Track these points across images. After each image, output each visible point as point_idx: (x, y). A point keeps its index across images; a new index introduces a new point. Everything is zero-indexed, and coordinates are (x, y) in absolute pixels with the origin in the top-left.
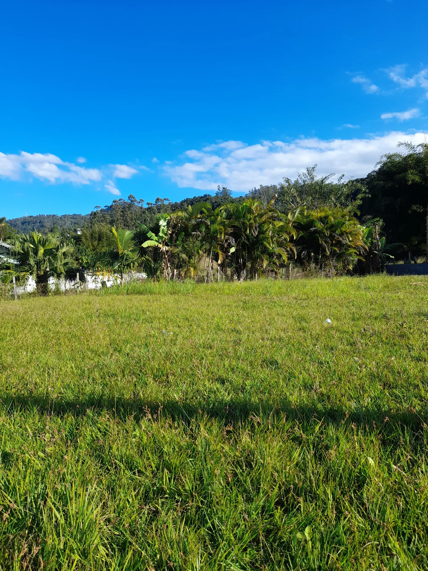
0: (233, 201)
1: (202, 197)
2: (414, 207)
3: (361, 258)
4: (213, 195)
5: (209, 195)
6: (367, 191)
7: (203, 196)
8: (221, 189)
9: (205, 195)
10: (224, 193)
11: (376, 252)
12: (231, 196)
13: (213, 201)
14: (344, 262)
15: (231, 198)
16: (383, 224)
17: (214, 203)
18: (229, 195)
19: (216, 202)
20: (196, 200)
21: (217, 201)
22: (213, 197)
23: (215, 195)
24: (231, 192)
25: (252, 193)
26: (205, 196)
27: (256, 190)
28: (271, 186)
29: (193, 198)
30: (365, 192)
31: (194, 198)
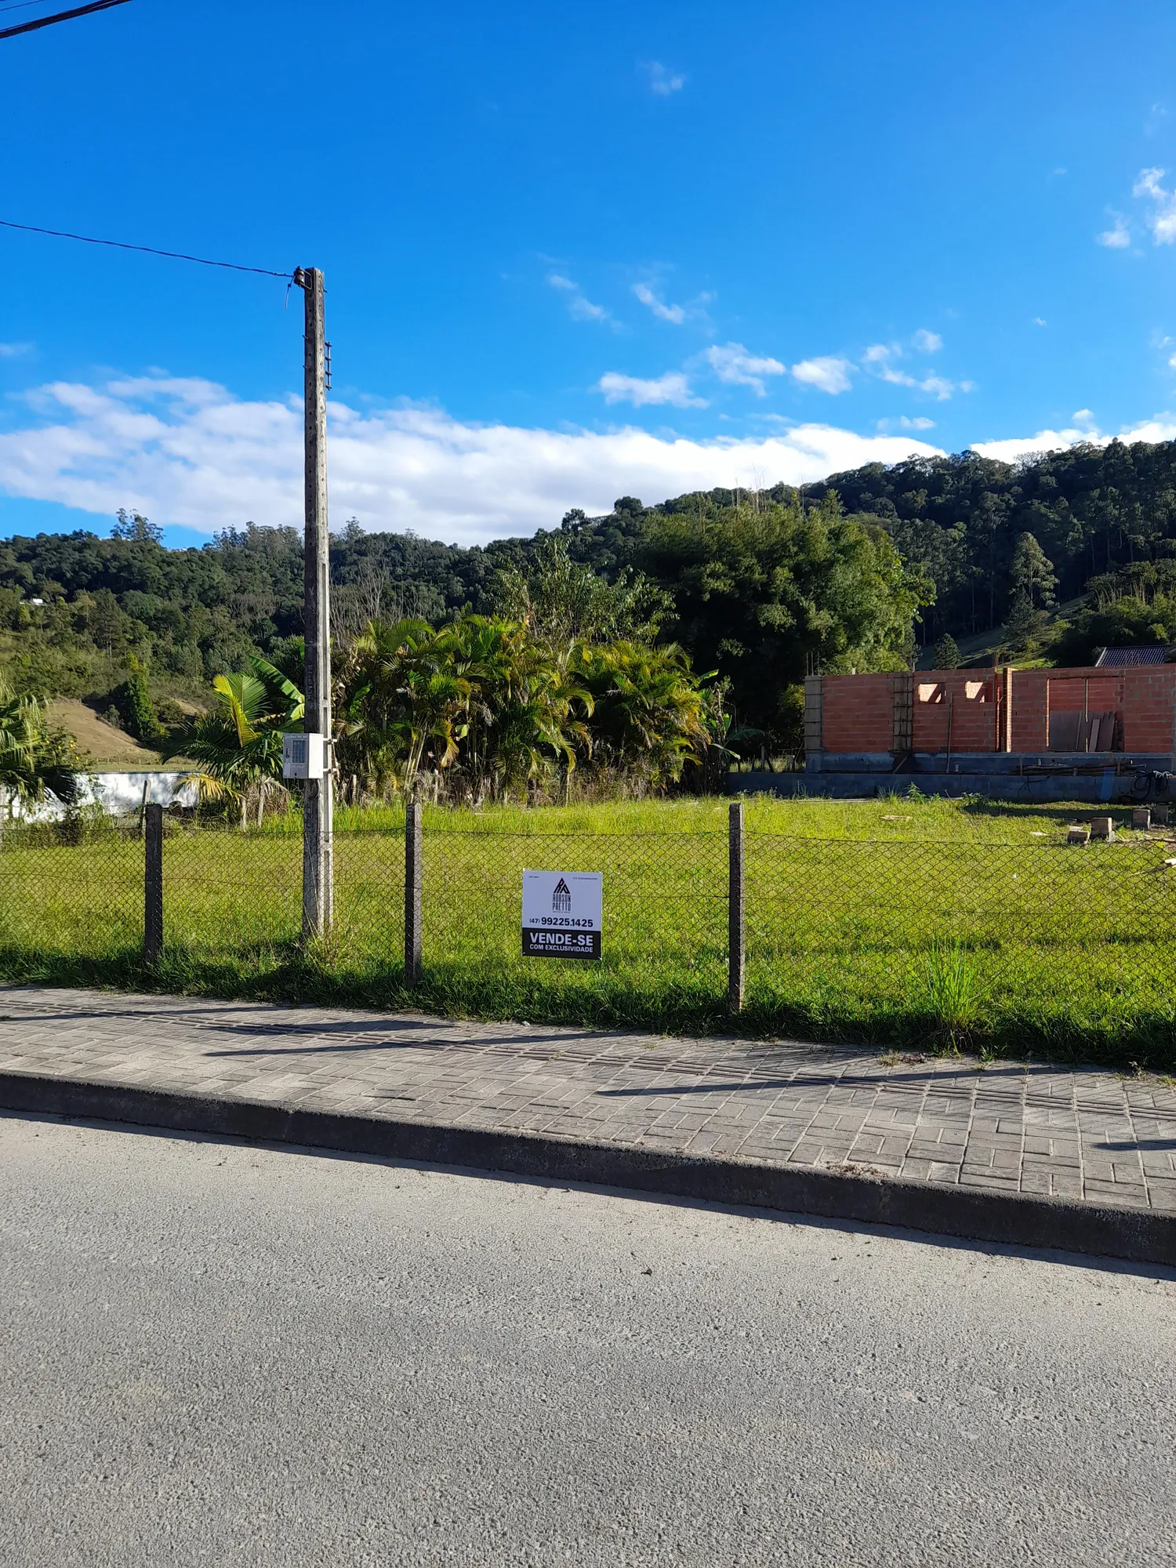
0: (170, 560)
1: (65, 538)
2: (726, 644)
3: (691, 757)
4: (105, 535)
5: (89, 534)
6: (674, 606)
7: (69, 533)
8: (130, 521)
9: (75, 533)
10: (138, 534)
11: (719, 746)
12: (162, 543)
13: (104, 553)
14: (662, 765)
15: (162, 549)
16: (731, 687)
17: (108, 560)
18: (154, 541)
19: (114, 557)
20: (48, 546)
21: (118, 554)
22: (104, 541)
23: (109, 536)
24: (162, 533)
25: (225, 540)
26: (78, 535)
27: (234, 536)
28: (280, 530)
29: (34, 537)
30: (669, 609)
31: (40, 536)
